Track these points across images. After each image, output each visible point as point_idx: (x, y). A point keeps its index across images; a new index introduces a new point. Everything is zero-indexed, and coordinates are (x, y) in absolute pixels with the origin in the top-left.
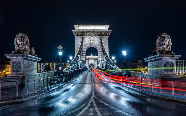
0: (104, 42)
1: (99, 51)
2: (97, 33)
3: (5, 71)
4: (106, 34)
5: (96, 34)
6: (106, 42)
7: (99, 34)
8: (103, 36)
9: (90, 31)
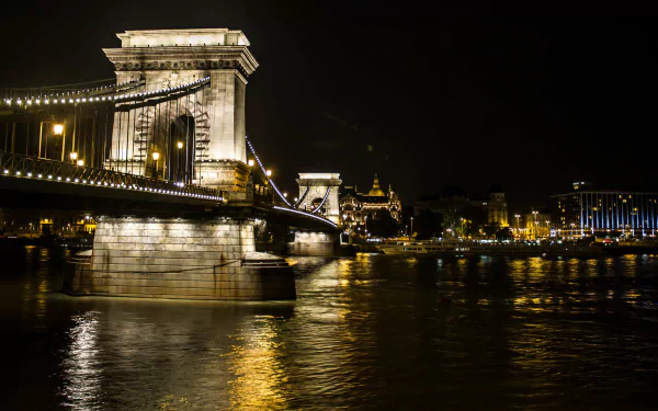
0: (220, 91)
1: (199, 124)
2: (191, 57)
3: (82, 222)
4: (228, 63)
5: (189, 64)
6: (225, 90)
7: (202, 64)
8: (216, 68)
9: (166, 52)
